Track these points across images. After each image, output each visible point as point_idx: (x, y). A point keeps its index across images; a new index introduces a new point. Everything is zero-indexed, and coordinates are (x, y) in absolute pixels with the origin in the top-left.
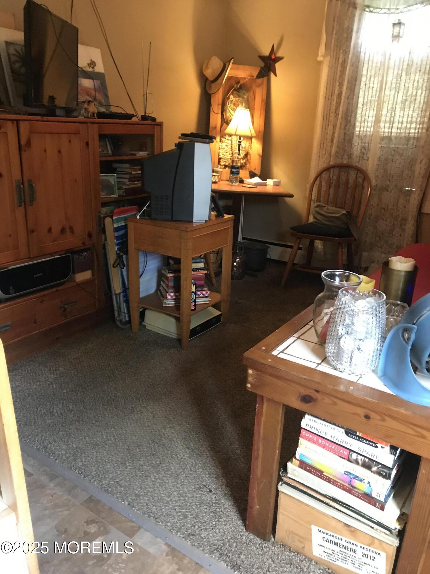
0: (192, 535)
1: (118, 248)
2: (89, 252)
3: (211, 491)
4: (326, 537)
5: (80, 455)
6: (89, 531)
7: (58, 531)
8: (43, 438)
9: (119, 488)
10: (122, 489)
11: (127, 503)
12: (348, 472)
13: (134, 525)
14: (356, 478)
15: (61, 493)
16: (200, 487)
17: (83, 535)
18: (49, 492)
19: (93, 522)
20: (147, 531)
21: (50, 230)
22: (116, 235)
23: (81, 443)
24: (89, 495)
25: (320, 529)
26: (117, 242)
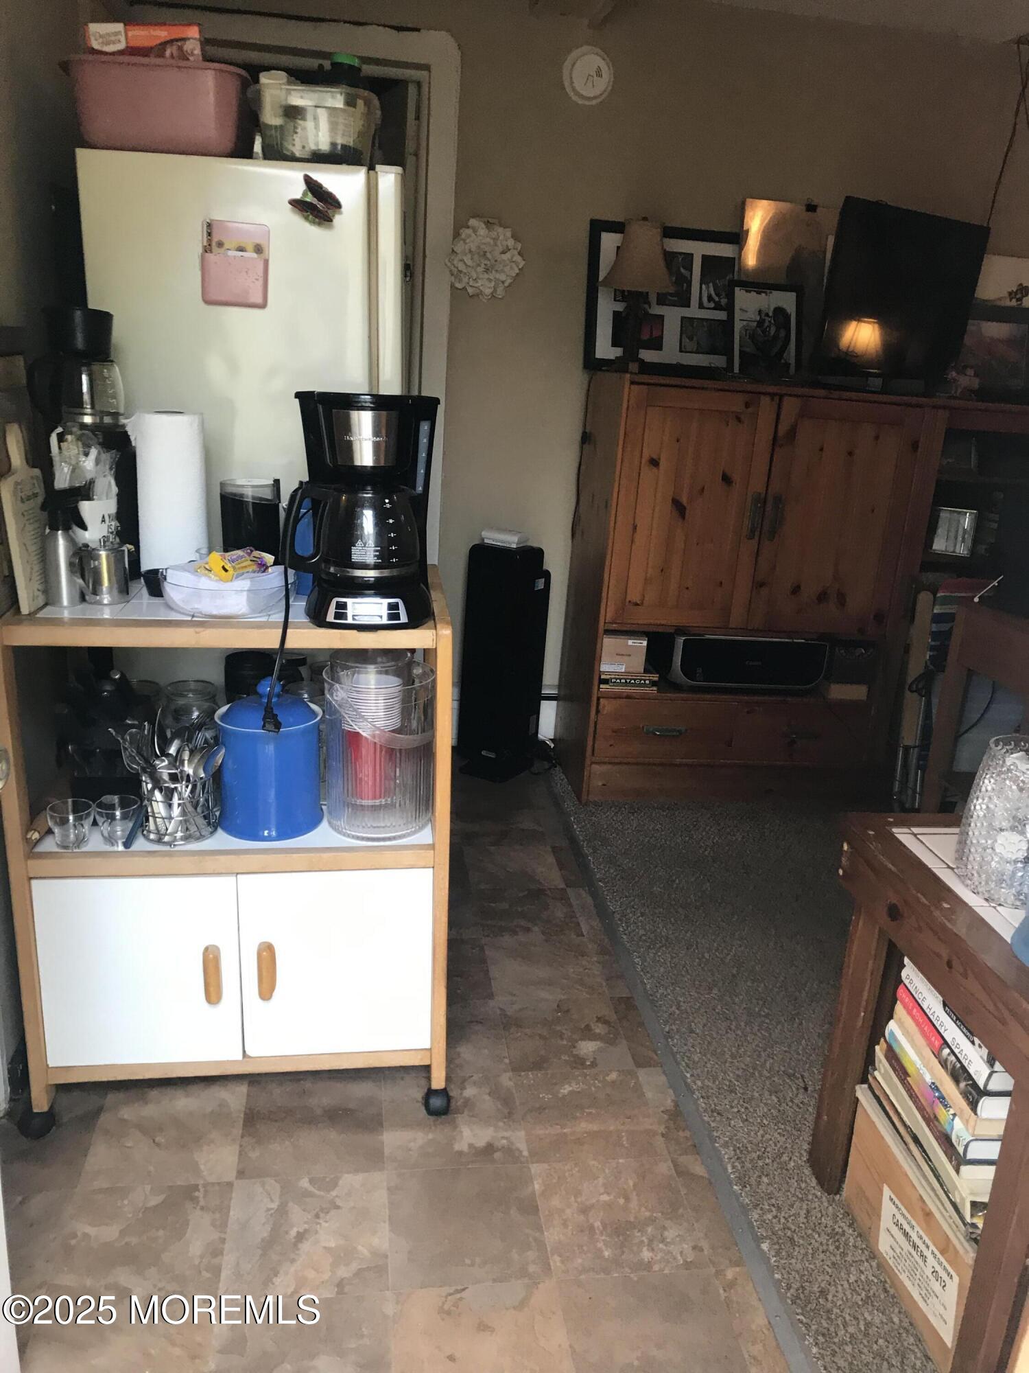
0: (718, 1114)
1: (930, 656)
2: (871, 650)
3: (806, 1089)
4: (899, 1216)
5: (660, 947)
6: (593, 1027)
7: (558, 1006)
8: (632, 903)
9: (674, 1007)
10: (677, 1012)
11: (667, 1029)
12: (936, 1086)
13: (655, 1057)
14: (942, 1099)
15: (596, 973)
16: (794, 1075)
17: (583, 1026)
18: (584, 963)
19: (606, 1022)
20: (664, 1072)
21: (796, 590)
22: (934, 629)
23: (677, 934)
24: (629, 995)
25: (893, 1196)
26: (933, 643)
